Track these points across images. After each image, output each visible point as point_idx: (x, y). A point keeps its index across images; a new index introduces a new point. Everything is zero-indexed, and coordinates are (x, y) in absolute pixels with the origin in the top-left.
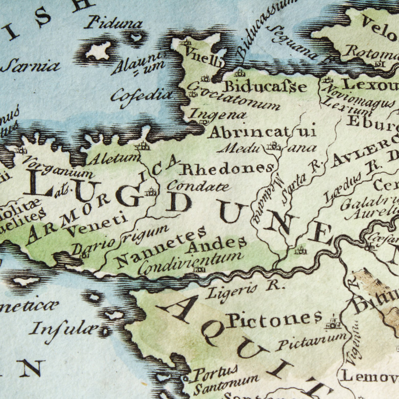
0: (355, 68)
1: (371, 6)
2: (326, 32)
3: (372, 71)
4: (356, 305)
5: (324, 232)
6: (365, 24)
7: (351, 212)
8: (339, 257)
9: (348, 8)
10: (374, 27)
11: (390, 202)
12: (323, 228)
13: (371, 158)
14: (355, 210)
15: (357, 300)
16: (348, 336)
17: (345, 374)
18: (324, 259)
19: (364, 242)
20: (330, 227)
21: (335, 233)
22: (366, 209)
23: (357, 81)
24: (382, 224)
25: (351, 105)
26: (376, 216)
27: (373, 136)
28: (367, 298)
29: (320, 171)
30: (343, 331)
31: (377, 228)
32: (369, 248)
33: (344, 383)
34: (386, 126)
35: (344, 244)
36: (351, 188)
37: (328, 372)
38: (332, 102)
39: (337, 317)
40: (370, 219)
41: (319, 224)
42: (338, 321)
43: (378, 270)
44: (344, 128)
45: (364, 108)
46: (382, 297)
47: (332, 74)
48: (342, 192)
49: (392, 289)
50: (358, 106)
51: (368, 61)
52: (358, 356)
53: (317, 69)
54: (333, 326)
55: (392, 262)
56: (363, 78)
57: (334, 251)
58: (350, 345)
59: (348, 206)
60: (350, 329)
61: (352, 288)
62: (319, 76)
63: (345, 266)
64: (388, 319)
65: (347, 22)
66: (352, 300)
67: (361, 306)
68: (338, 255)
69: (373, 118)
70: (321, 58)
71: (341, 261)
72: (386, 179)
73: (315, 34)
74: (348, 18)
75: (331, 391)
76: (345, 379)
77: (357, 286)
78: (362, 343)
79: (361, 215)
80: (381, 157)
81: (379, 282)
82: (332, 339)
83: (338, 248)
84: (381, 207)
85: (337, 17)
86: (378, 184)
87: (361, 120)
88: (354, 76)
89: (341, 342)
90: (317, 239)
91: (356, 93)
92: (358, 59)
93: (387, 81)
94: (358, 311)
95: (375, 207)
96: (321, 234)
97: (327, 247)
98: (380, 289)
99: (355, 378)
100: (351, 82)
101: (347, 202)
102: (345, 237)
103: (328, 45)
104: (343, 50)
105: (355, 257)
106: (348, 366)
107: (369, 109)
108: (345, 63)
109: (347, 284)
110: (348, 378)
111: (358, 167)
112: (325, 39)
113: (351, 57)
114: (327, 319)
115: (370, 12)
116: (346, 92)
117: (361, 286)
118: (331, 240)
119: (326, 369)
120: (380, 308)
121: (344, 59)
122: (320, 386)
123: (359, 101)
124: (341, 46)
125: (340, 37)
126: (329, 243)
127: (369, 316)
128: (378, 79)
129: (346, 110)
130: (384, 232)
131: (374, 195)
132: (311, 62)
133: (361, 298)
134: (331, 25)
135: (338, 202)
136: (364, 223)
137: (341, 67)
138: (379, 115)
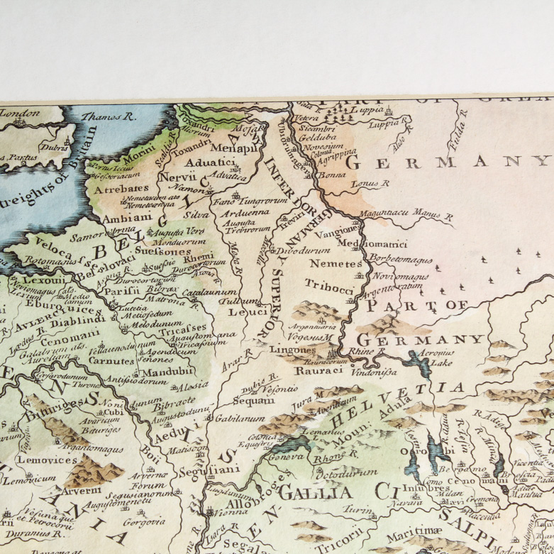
0: (31, 270)
1: (42, 231)
2: (13, 248)
3: (41, 272)
4: (28, 417)
5: (9, 372)
6: (38, 243)
7: (26, 359)
8: (18, 387)
9: (27, 233)
10: (43, 245)
11: (51, 353)
12: (8, 370)
13: (40, 326)
14: (29, 358)
15: (29, 414)
16: (23, 436)
17: (20, 459)
18: (8, 389)
19: (34, 378)
20: (13, 369)
21: (16, 372)
22: (36, 357)
23: (32, 278)
24: (45, 366)
25: (28, 293)
26: (42, 362)
27: (42, 312)
28: (35, 412)
29: (7, 335)
30: (19, 432)
31: (42, 369)
32: (37, 381)
33: (19, 464)
34: (50, 306)
35: (21, 379)
36: (27, 344)
37: (10, 457)
38: (16, 292)
39: (16, 424)
40: (38, 364)
41: (6, 368)
42: (16, 426)
43: (43, 396)
44: (24, 308)
45: (36, 295)
46: (45, 412)
47: (16, 274)
48: (21, 347)
49: (51, 406)
50: (32, 294)
51: (39, 266)
52: (29, 447)
53: (7, 272)
54: (13, 430)
55: (52, 390)
56: (36, 276)
57: (15, 384)
58: (24, 441)
59: (25, 356)
60: (24, 432)
61: (26, 406)
62: (8, 276)
63: (22, 393)
64: (48, 424)
65: (26, 242)
66: (26, 414)
67: (31, 417)
68: (17, 386)
69: (42, 301)
70: (10, 264)
71: (19, 390)
72: (49, 339)
73: (6, 250)
74: (27, 239)
75: (11, 469)
76: (20, 462)
77: (29, 405)
78: (31, 439)
79: (32, 361)
80: (46, 325)
81: (43, 403)
82: (12, 438)
83: (18, 382)
84: (45, 356)
85: (20, 238)
86: (45, 343)
87: (34, 302)
88: (30, 275)
89: (18, 439)
90: (4, 377)
91: (31, 286)
92: (32, 265)
93: (51, 278)
94: (29, 421)
95: (41, 356)
96: (7, 373)
97: (10, 381)
98: (43, 407)
99: (26, 461)
100: (28, 279)
101: (24, 354)
102: (22, 375)
103: (14, 256)
104: (24, 259)
105: (28, 387)
106: (22, 454)
107: (39, 295)
108: (25, 267)
109: (22, 404)
110: (22, 461)
111: (32, 331)
112: (13, 252)
113: (28, 263)
114: (9, 426)
115: (41, 235)
116: (25, 285)
117: (31, 405)
118: (13, 377)
119: (8, 456)
120: (43, 418)
121: (24, 265)
122: (4, 466)
123: (33, 290)
124: (22, 257)
125: (21, 251)
126: (12, 379)
127: (36, 423)
128: (45, 277)
129: (25, 296)
130: (47, 371)
131: (42, 349)
132: (4, 267)
133: (32, 412)
134: (16, 244)
135: (18, 353)
136: (34, 366)
137: (22, 270)
138: (46, 299)
